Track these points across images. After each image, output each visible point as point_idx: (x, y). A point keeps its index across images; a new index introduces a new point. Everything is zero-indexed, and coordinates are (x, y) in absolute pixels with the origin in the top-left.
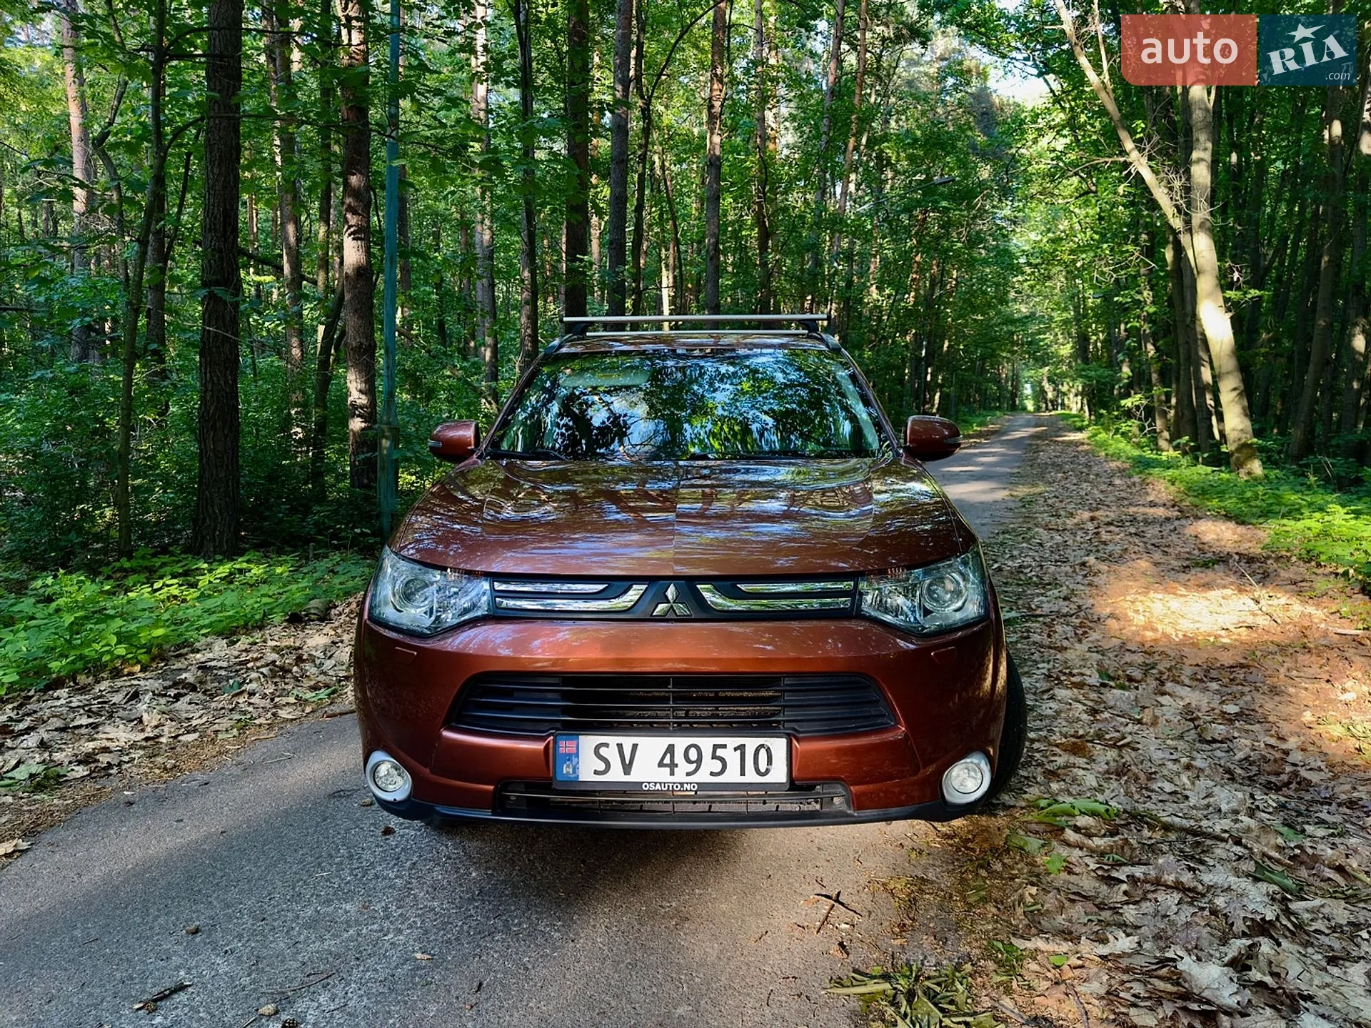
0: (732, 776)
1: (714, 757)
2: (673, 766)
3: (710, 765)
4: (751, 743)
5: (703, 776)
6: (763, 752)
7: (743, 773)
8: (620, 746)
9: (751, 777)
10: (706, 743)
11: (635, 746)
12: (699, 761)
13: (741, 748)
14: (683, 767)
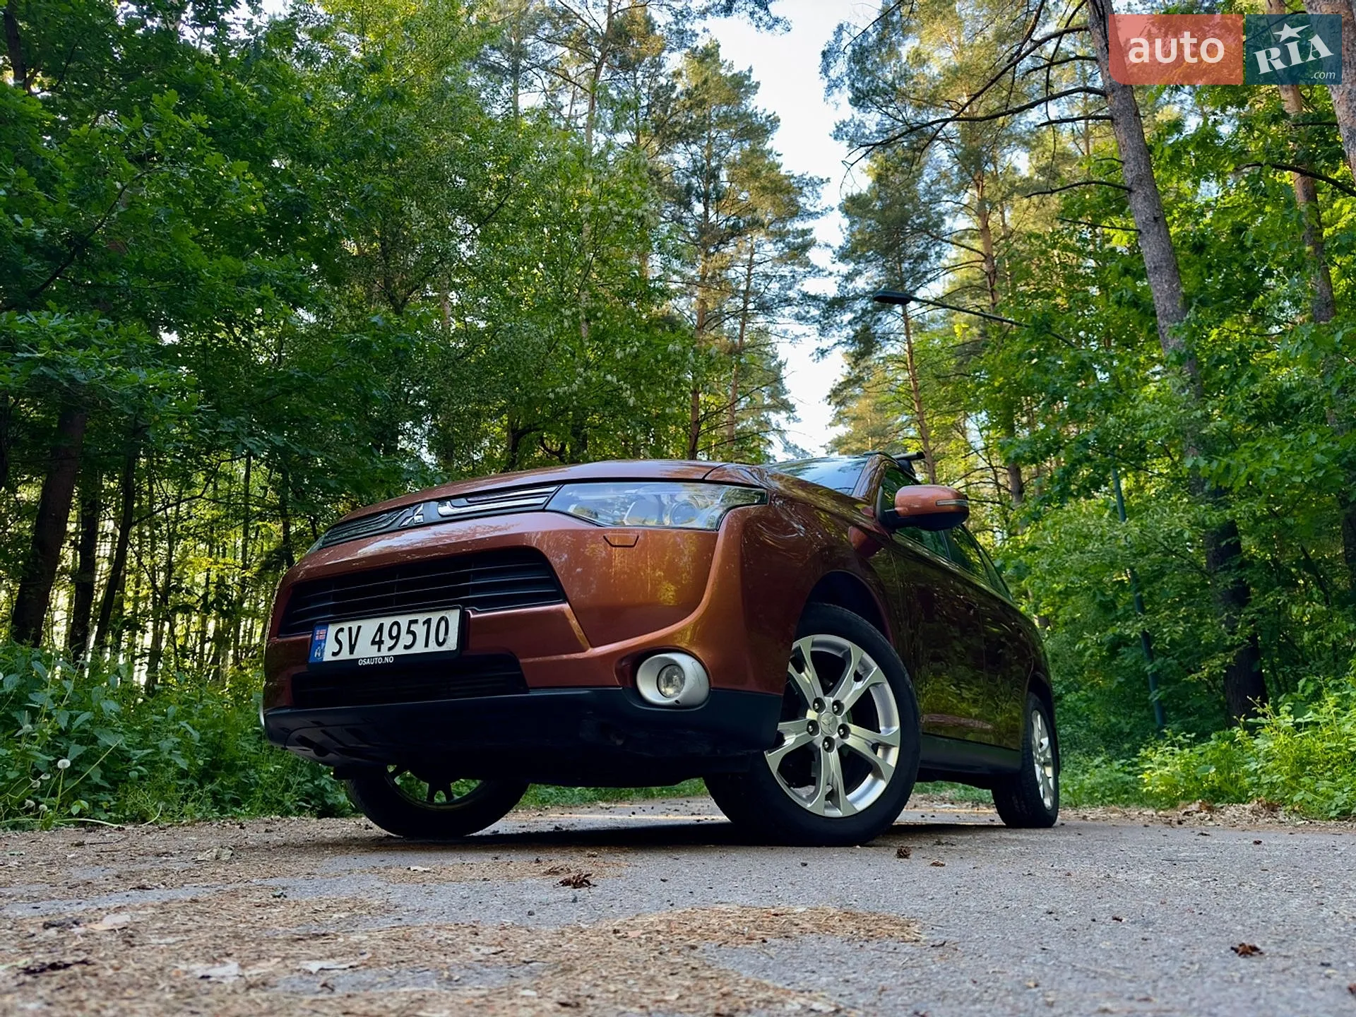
0: (419, 648)
1: (409, 632)
2: (381, 642)
3: (406, 639)
4: (435, 617)
5: (399, 650)
6: (443, 624)
7: (427, 645)
8: (350, 629)
9: (433, 647)
10: (404, 620)
11: (359, 628)
12: (397, 637)
13: (428, 622)
14: (388, 642)
